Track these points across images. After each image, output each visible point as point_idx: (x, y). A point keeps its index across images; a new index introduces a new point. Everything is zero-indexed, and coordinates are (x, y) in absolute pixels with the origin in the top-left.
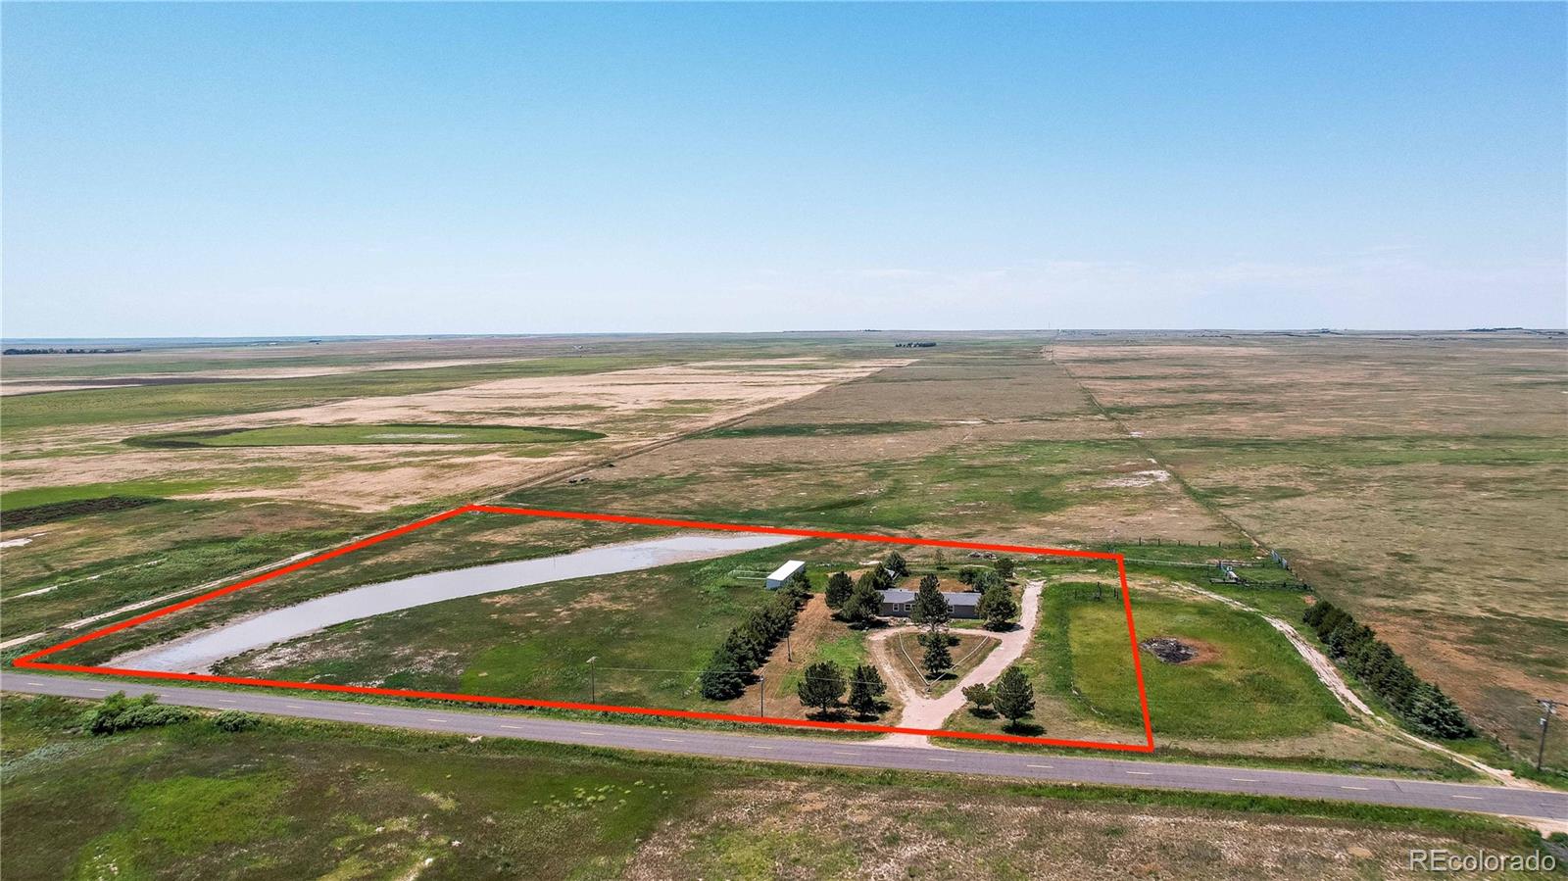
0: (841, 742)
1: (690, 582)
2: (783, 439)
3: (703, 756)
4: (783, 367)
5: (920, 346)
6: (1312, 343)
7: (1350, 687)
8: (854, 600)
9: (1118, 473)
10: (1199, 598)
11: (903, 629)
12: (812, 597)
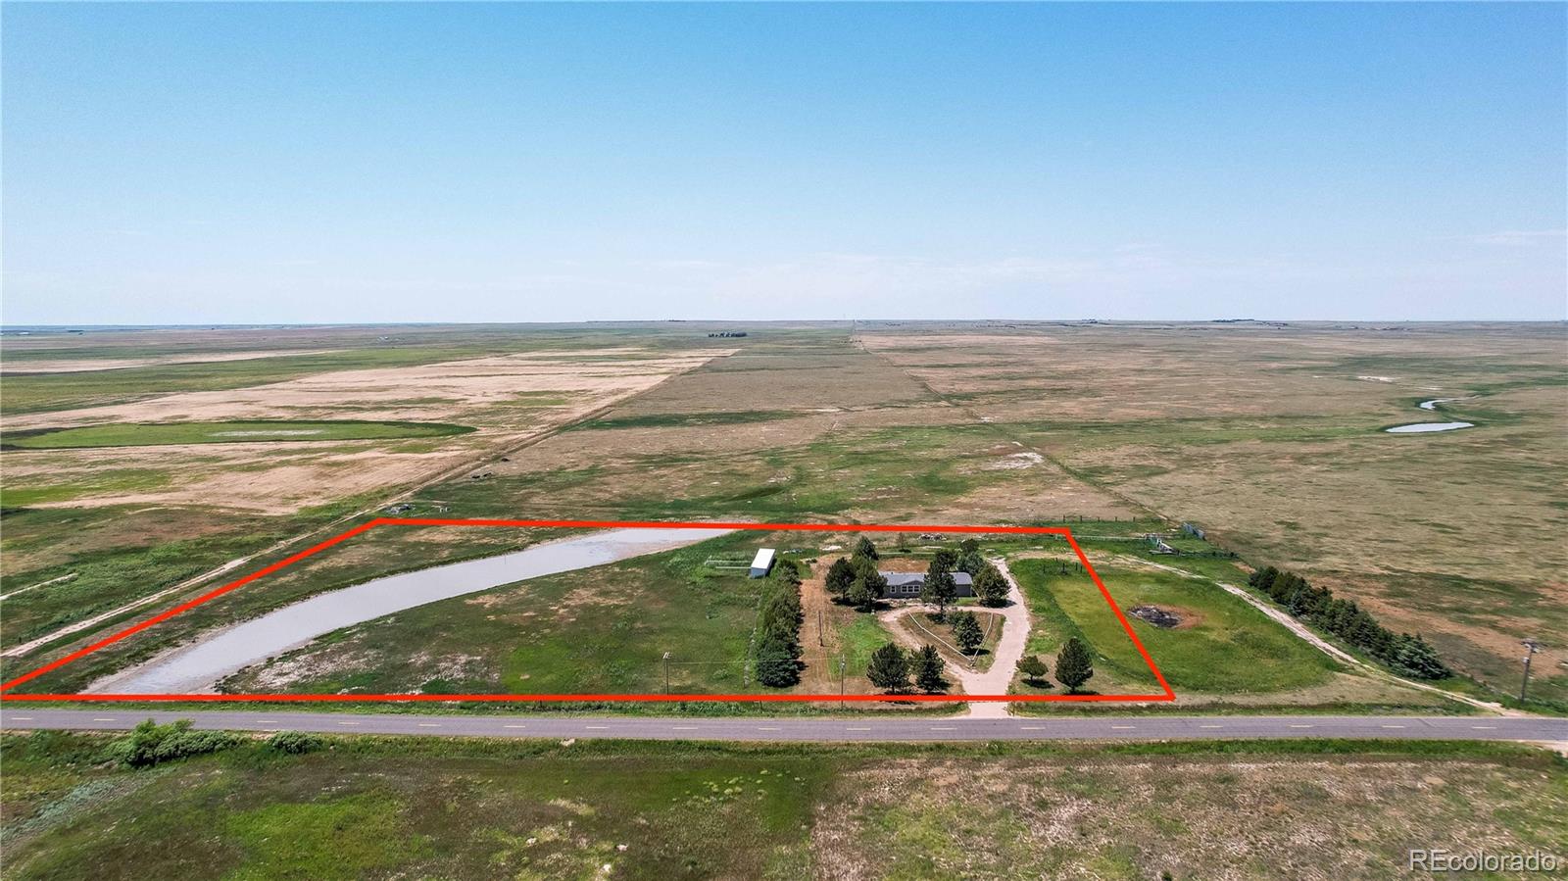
0: (927, 718)
1: (668, 573)
2: (659, 430)
3: (811, 742)
4: (610, 358)
5: (733, 336)
6: (1088, 333)
7: (1325, 640)
8: (860, 584)
9: (997, 456)
10: (1148, 569)
11: (908, 609)
12: (801, 583)
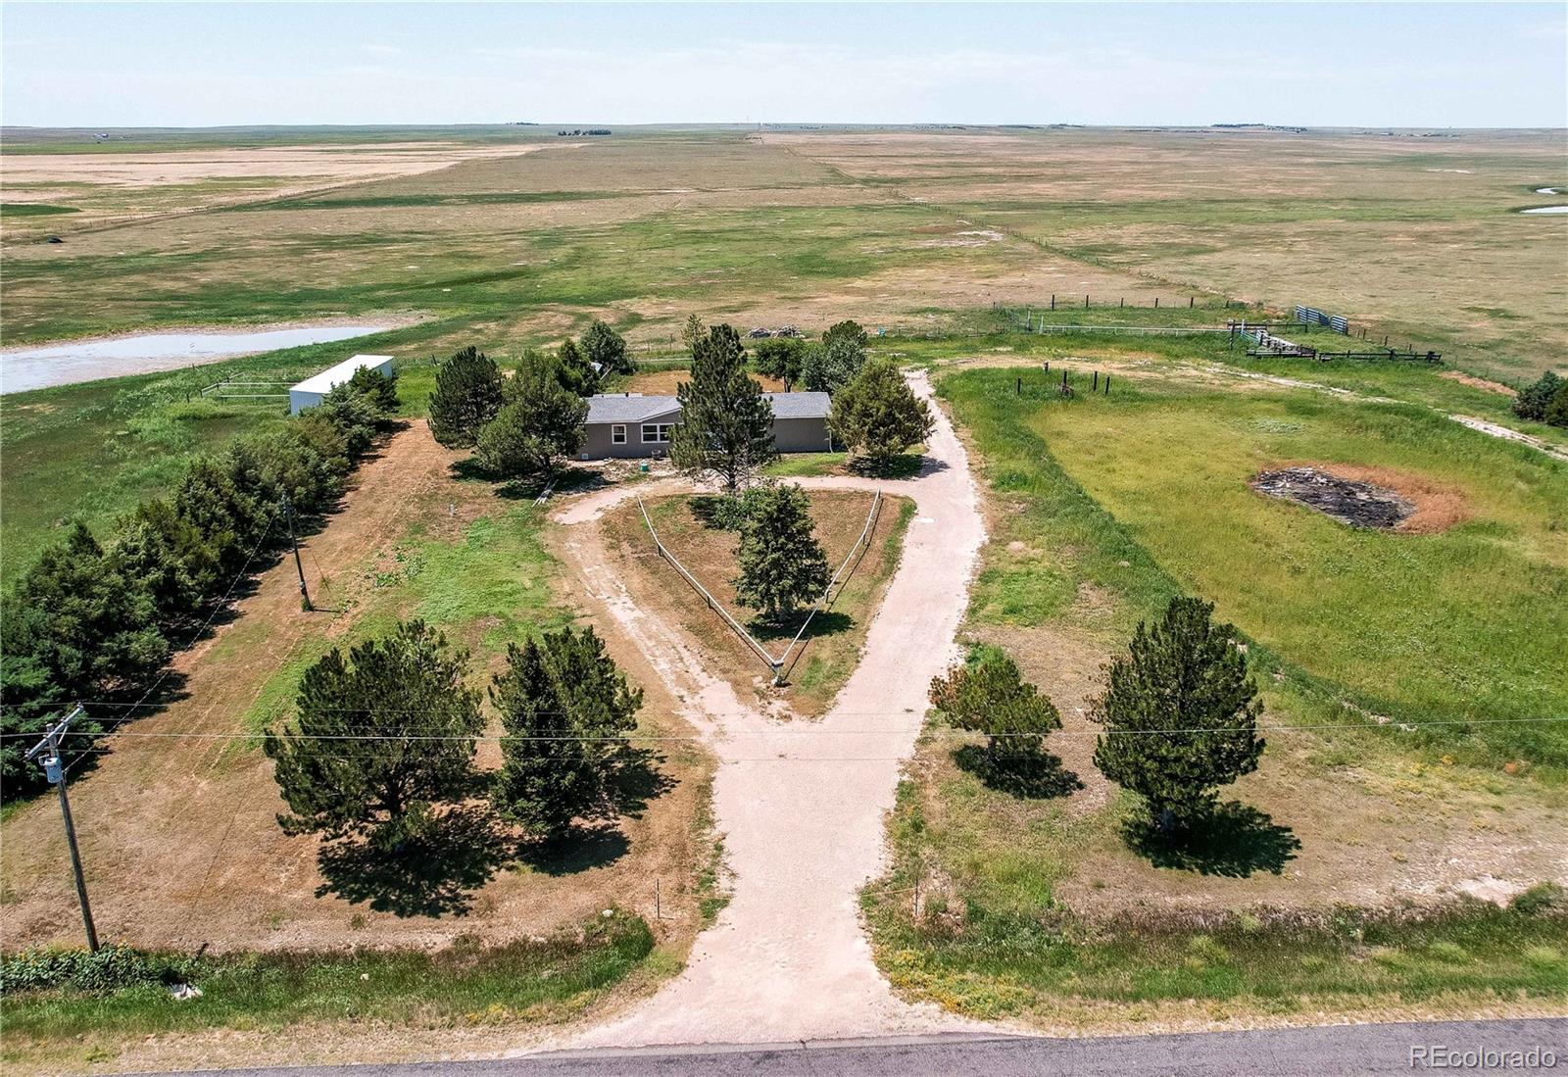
5: (591, 134)
8: (506, 418)
9: (929, 234)
11: (645, 489)
12: (404, 427)
